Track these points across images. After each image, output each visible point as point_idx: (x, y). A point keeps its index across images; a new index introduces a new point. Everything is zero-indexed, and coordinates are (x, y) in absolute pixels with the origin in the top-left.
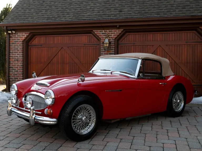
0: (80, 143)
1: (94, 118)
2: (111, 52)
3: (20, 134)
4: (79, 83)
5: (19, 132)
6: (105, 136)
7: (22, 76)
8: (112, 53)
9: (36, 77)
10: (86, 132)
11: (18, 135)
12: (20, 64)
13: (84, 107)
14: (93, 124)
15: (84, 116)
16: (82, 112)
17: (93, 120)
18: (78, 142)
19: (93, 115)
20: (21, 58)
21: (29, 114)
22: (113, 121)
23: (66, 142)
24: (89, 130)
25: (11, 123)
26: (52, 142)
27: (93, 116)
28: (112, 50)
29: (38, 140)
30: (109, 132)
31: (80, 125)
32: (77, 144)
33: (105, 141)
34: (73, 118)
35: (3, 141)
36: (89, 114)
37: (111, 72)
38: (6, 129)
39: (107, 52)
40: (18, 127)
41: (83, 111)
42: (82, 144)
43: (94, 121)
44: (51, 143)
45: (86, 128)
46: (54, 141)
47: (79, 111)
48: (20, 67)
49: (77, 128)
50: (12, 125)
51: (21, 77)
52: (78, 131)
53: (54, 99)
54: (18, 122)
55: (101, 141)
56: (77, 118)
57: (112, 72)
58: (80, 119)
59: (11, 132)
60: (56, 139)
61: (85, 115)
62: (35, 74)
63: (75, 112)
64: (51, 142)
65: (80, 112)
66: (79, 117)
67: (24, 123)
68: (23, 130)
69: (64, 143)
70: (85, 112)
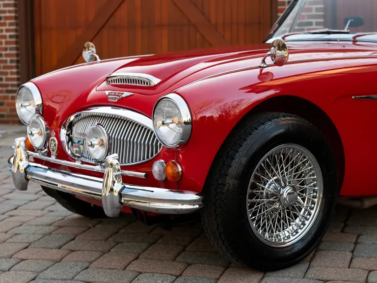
0: (275, 274)
1: (314, 191)
3: (62, 252)
4: (265, 70)
5: (57, 244)
6: (353, 252)
7: (15, 70)
9: (99, 60)
10: (292, 238)
11: (56, 254)
12: (7, 31)
13: (284, 155)
14: (313, 212)
15: (285, 183)
16: (277, 170)
17: (315, 197)
18: (268, 274)
19: (314, 180)
20: (10, 12)
21: (101, 180)
22: (368, 203)
23: (226, 273)
24: (302, 233)
25: (17, 216)
26: (181, 275)
27: (314, 186)
29: (131, 267)
30: (357, 238)
31: (271, 216)
32: (265, 279)
33: (359, 268)
34: (249, 191)
35: (12, 272)
36: (299, 177)
37: (354, 38)
38: (7, 236)
40: (47, 229)
41: (282, 168)
42: (284, 277)
43: (316, 200)
44: (177, 277)
45: (290, 225)
46: (184, 270)
47: (268, 166)
48: (7, 43)
49: (264, 225)
50: (24, 223)
51: (12, 73)
52: (267, 235)
53: (190, 126)
54: (40, 215)
55: (344, 267)
56: (262, 193)
57: (358, 38)
58: (273, 195)
59: (30, 244)
60: (189, 265)
61: (290, 183)
62: (94, 50)
63: (257, 170)
64: (178, 274)
65: (272, 171)
66: (270, 186)
67: (60, 218)
68: (68, 239)
69: (221, 275)
70: (287, 170)
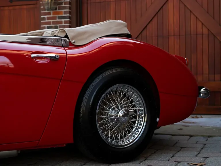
2: (61, 13)
8: (64, 15)
28: (65, 8)
39: (53, 15)
